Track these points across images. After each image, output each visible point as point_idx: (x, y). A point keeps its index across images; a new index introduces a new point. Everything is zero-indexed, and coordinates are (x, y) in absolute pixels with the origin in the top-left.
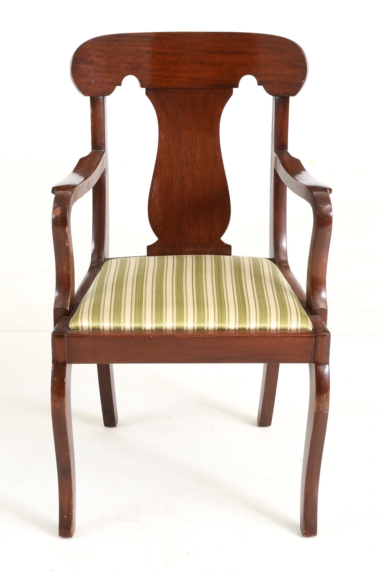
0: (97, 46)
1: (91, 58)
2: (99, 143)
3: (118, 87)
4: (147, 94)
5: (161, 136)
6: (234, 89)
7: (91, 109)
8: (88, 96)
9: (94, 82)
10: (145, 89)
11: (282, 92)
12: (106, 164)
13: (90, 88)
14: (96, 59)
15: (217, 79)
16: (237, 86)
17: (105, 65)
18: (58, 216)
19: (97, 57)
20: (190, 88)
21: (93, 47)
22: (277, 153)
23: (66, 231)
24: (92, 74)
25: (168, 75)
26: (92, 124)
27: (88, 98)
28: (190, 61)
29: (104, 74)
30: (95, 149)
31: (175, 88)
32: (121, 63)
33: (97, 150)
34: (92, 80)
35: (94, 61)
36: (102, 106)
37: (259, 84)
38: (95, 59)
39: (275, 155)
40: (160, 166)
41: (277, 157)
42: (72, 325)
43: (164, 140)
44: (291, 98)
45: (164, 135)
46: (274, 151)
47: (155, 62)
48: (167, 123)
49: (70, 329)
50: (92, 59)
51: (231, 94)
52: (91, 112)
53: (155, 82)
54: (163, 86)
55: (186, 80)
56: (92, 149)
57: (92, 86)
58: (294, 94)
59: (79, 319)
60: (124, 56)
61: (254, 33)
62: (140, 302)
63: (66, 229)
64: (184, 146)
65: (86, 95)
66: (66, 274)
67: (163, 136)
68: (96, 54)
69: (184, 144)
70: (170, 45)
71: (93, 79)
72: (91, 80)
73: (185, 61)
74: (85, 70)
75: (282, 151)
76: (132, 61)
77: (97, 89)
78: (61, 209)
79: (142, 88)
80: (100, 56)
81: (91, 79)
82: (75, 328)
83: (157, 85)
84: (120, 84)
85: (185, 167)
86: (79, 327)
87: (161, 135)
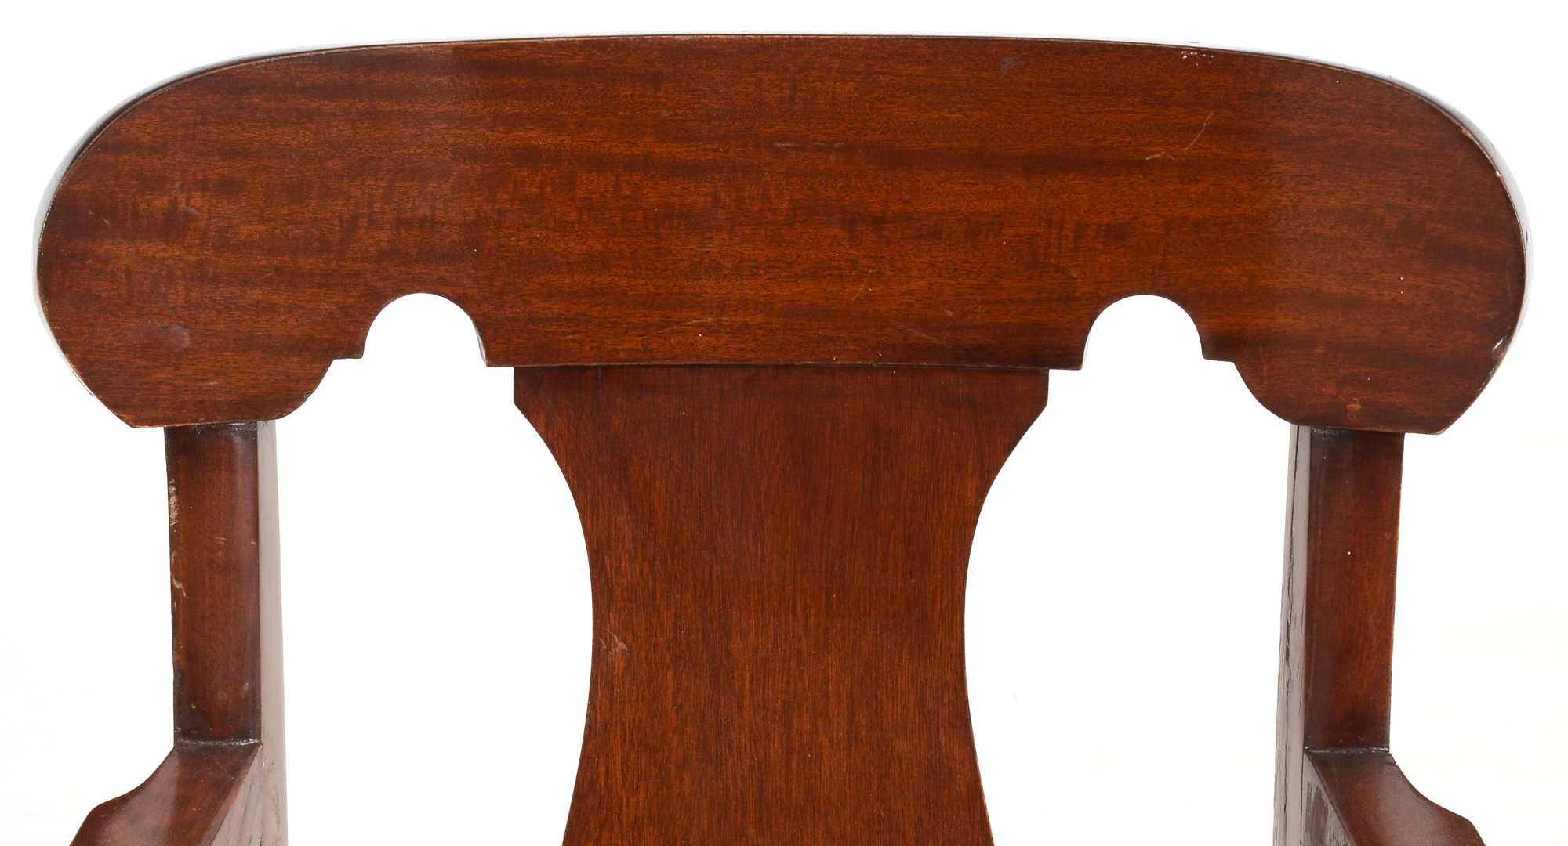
0: (203, 124)
1: (165, 200)
2: (221, 695)
3: (339, 368)
4: (525, 399)
5: (609, 649)
6: (1057, 378)
7: (174, 499)
8: (153, 423)
9: (187, 339)
10: (508, 373)
11: (1358, 406)
12: (263, 824)
13: (159, 375)
14: (197, 199)
15: (950, 313)
16: (1072, 360)
17: (256, 237)
19: (204, 189)
20: (787, 366)
21: (180, 132)
22: (1321, 764)
24: (177, 291)
25: (651, 288)
26: (179, 586)
27: (154, 438)
28: (785, 205)
29: (255, 294)
30: (193, 737)
31: (693, 366)
32: (363, 222)
33: (211, 743)
34: (176, 328)
35: (186, 214)
36: (241, 480)
37: (1215, 347)
38: (196, 204)
39: (1311, 776)
40: (602, 826)
41: (1325, 797)
43: (627, 668)
44: (1414, 444)
45: (624, 640)
46: (1305, 751)
47: (573, 216)
48: (646, 569)
50: (174, 203)
51: (1037, 401)
52: (174, 514)
53: (575, 333)
54: (622, 355)
55: (759, 319)
56: (175, 736)
57: (177, 367)
58: (1437, 421)
60: (382, 184)
61: (1189, 50)
64: (746, 703)
65: (135, 421)
67: (621, 645)
68: (200, 176)
69: (747, 693)
70: (665, 114)
71: (186, 326)
72: (165, 329)
73: (756, 208)
74: (128, 273)
75: (1352, 751)
76: (433, 208)
77: (207, 380)
79: (489, 365)
80: (227, 187)
81: (166, 323)
83: (587, 348)
84: (354, 350)
85: (752, 831)
87: (610, 644)
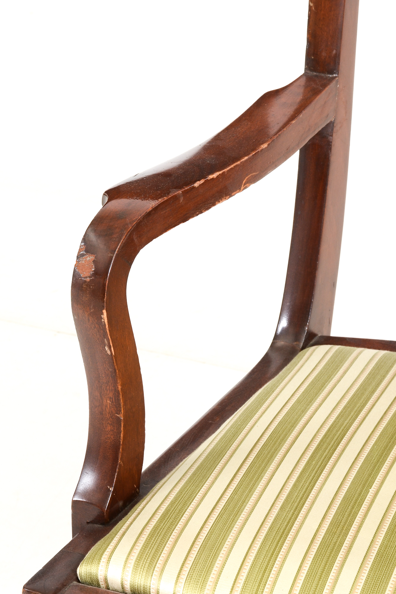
2: (324, 55)
18: (86, 277)
23: (102, 318)
30: (311, 70)
33: (318, 74)
42: (83, 570)
49: (77, 578)
56: (306, 69)
59: (103, 556)
62: (285, 529)
63: (102, 314)
66: (111, 417)
78: (94, 261)
82: (88, 580)
86: (100, 580)
